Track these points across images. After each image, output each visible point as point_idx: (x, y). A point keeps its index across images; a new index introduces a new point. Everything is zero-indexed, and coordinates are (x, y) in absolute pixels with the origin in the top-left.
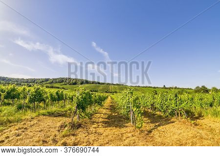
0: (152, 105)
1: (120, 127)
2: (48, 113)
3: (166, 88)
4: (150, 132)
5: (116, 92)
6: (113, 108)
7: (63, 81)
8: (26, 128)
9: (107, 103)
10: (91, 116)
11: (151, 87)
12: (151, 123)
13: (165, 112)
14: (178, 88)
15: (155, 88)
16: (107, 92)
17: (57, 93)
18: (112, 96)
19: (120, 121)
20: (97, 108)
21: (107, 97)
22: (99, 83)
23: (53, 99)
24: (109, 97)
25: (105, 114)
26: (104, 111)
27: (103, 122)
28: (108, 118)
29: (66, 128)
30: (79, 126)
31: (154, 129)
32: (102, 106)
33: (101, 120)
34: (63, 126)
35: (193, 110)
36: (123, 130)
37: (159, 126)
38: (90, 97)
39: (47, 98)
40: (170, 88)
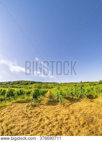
0: (71, 93)
1: (55, 105)
2: (17, 102)
3: (82, 83)
4: (69, 106)
5: (52, 88)
6: (51, 97)
7: (19, 83)
8: (11, 109)
9: (47, 94)
10: (40, 101)
11: (73, 83)
12: (70, 102)
13: (78, 96)
14: (90, 82)
15: (76, 83)
16: (47, 88)
17: (20, 91)
18: (50, 90)
19: (55, 103)
20: (42, 98)
21: (47, 91)
22: (42, 83)
23: (18, 94)
24: (49, 91)
25: (47, 100)
26: (46, 99)
27: (46, 104)
28: (49, 102)
29: (30, 107)
30: (35, 106)
31: (70, 105)
32: (45, 96)
33: (45, 103)
34: (28, 106)
35: (93, 94)
36: (56, 106)
37: (73, 103)
38: (38, 92)
39: (15, 94)
40: (85, 83)
